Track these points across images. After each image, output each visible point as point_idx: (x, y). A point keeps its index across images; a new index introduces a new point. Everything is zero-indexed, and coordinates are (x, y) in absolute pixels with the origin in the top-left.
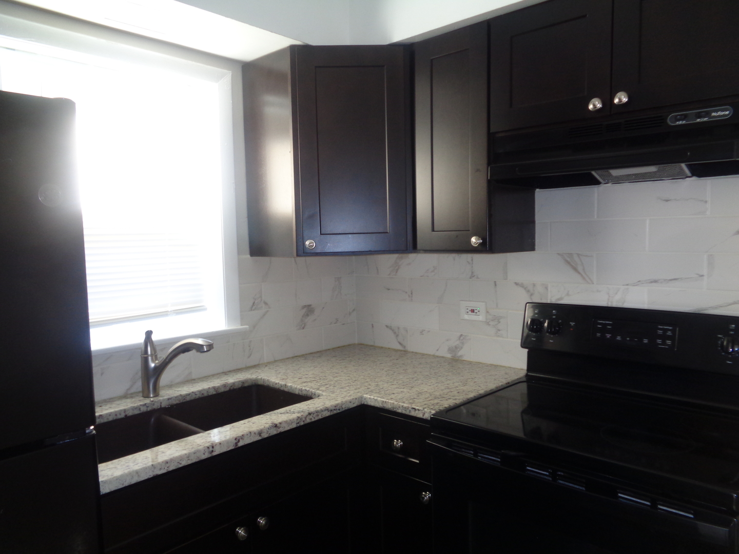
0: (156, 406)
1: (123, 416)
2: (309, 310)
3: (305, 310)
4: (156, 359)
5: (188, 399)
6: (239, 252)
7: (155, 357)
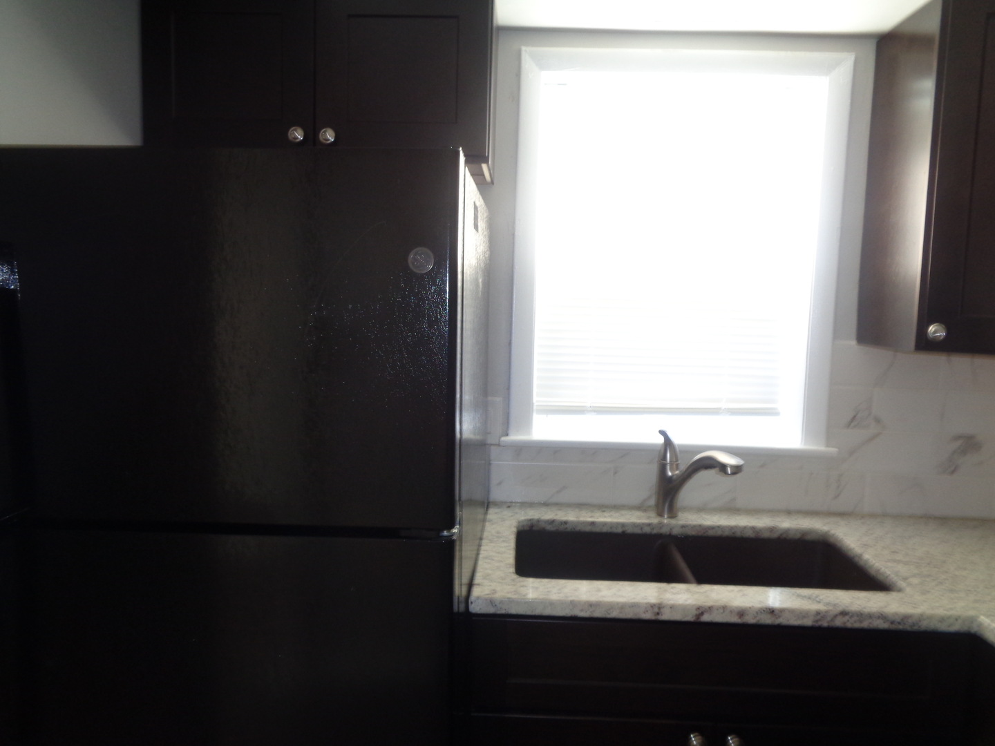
0: (665, 531)
1: (620, 530)
2: (969, 444)
3: (959, 443)
4: (677, 469)
5: (711, 533)
6: (837, 334)
7: (675, 464)
